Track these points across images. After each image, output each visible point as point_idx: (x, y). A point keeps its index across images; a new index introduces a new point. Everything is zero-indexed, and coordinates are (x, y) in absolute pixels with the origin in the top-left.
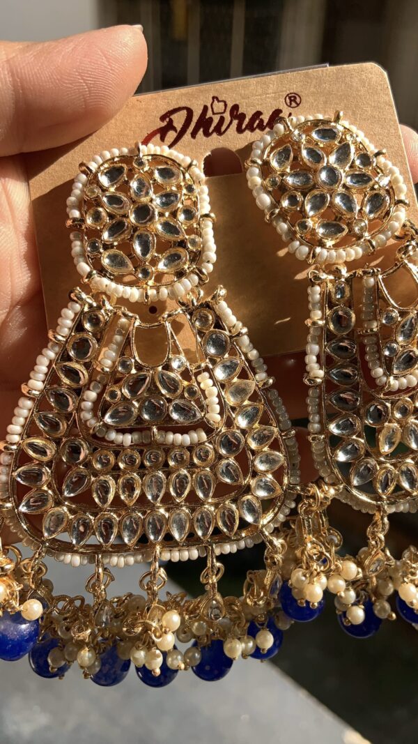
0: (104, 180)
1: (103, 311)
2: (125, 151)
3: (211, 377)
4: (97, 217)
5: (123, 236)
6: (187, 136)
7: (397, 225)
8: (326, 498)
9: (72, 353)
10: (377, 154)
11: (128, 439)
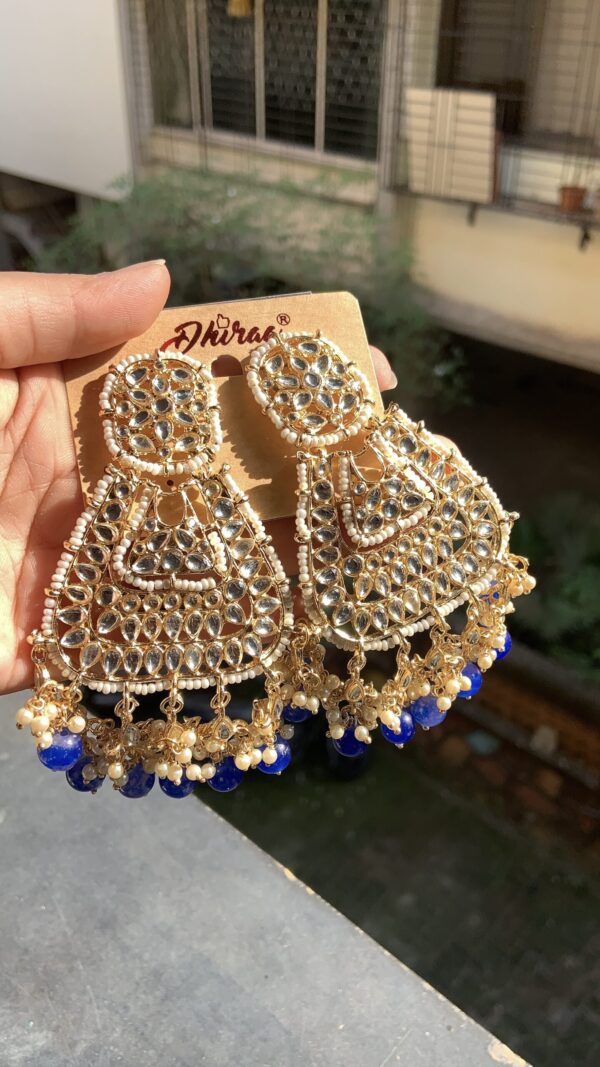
0: (131, 380)
1: (131, 483)
2: (147, 356)
3: (219, 536)
4: (125, 408)
5: (146, 424)
6: (198, 345)
7: (365, 419)
8: (313, 635)
9: (106, 516)
10: (350, 364)
11: (151, 585)
